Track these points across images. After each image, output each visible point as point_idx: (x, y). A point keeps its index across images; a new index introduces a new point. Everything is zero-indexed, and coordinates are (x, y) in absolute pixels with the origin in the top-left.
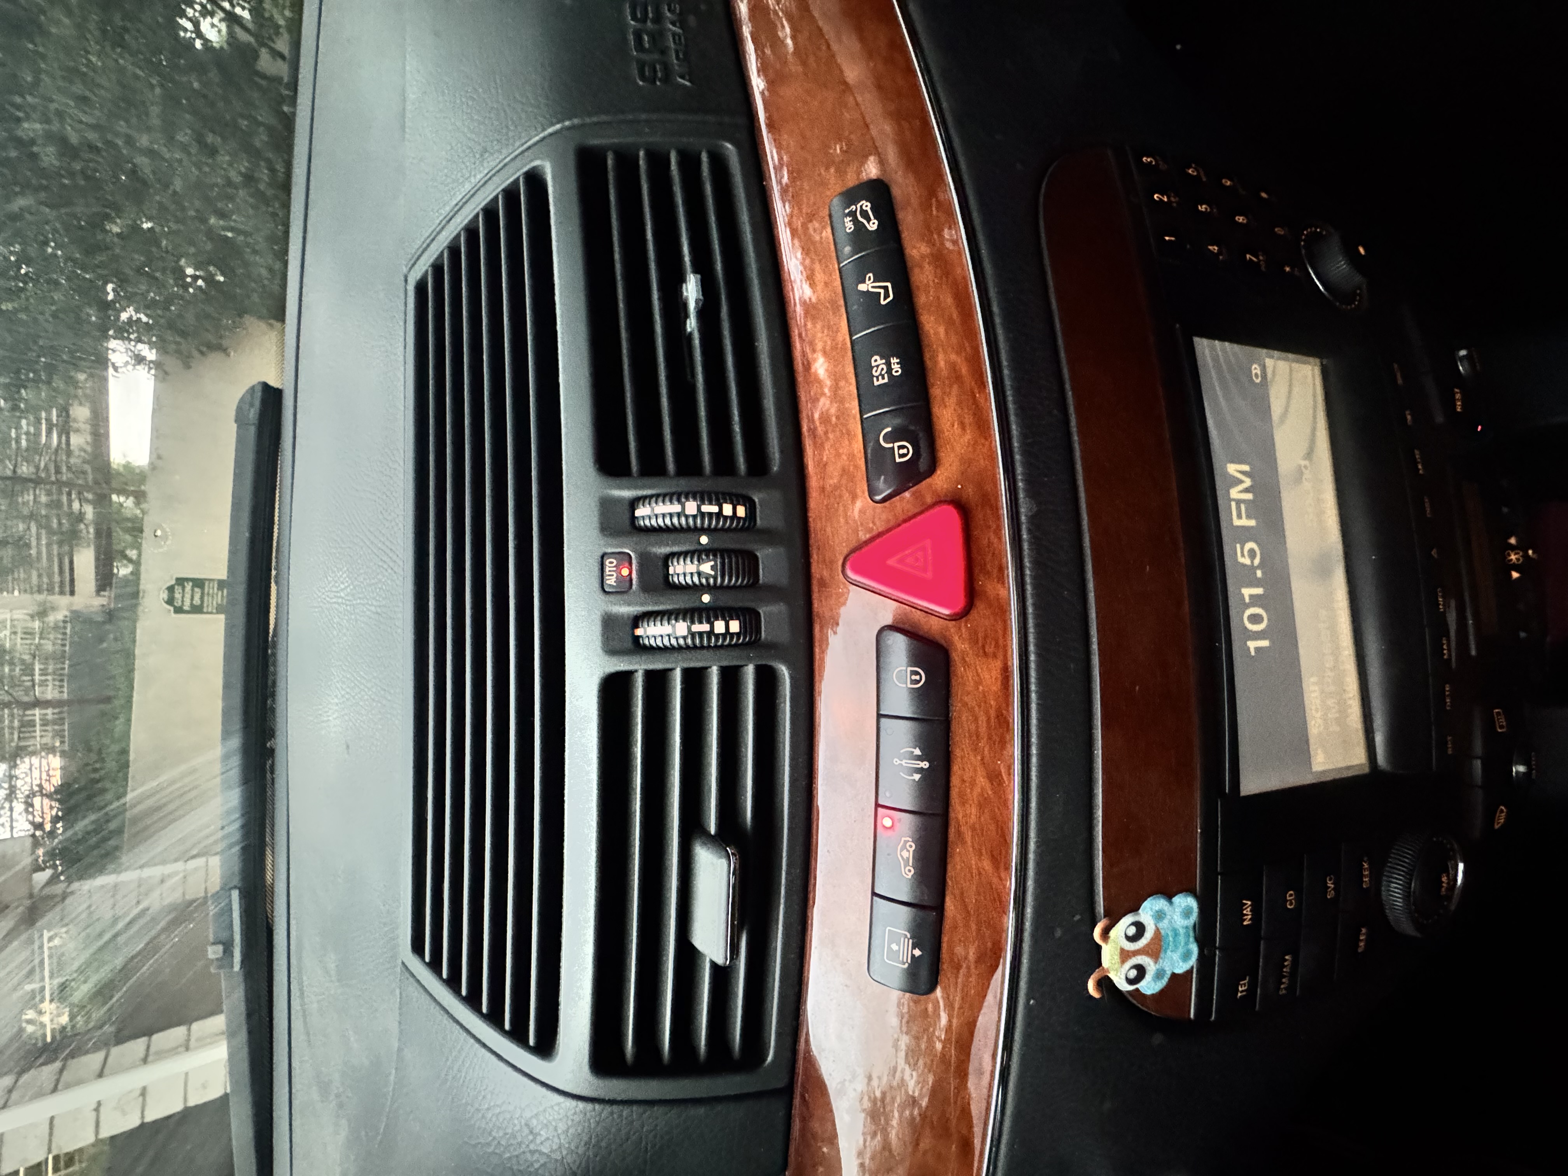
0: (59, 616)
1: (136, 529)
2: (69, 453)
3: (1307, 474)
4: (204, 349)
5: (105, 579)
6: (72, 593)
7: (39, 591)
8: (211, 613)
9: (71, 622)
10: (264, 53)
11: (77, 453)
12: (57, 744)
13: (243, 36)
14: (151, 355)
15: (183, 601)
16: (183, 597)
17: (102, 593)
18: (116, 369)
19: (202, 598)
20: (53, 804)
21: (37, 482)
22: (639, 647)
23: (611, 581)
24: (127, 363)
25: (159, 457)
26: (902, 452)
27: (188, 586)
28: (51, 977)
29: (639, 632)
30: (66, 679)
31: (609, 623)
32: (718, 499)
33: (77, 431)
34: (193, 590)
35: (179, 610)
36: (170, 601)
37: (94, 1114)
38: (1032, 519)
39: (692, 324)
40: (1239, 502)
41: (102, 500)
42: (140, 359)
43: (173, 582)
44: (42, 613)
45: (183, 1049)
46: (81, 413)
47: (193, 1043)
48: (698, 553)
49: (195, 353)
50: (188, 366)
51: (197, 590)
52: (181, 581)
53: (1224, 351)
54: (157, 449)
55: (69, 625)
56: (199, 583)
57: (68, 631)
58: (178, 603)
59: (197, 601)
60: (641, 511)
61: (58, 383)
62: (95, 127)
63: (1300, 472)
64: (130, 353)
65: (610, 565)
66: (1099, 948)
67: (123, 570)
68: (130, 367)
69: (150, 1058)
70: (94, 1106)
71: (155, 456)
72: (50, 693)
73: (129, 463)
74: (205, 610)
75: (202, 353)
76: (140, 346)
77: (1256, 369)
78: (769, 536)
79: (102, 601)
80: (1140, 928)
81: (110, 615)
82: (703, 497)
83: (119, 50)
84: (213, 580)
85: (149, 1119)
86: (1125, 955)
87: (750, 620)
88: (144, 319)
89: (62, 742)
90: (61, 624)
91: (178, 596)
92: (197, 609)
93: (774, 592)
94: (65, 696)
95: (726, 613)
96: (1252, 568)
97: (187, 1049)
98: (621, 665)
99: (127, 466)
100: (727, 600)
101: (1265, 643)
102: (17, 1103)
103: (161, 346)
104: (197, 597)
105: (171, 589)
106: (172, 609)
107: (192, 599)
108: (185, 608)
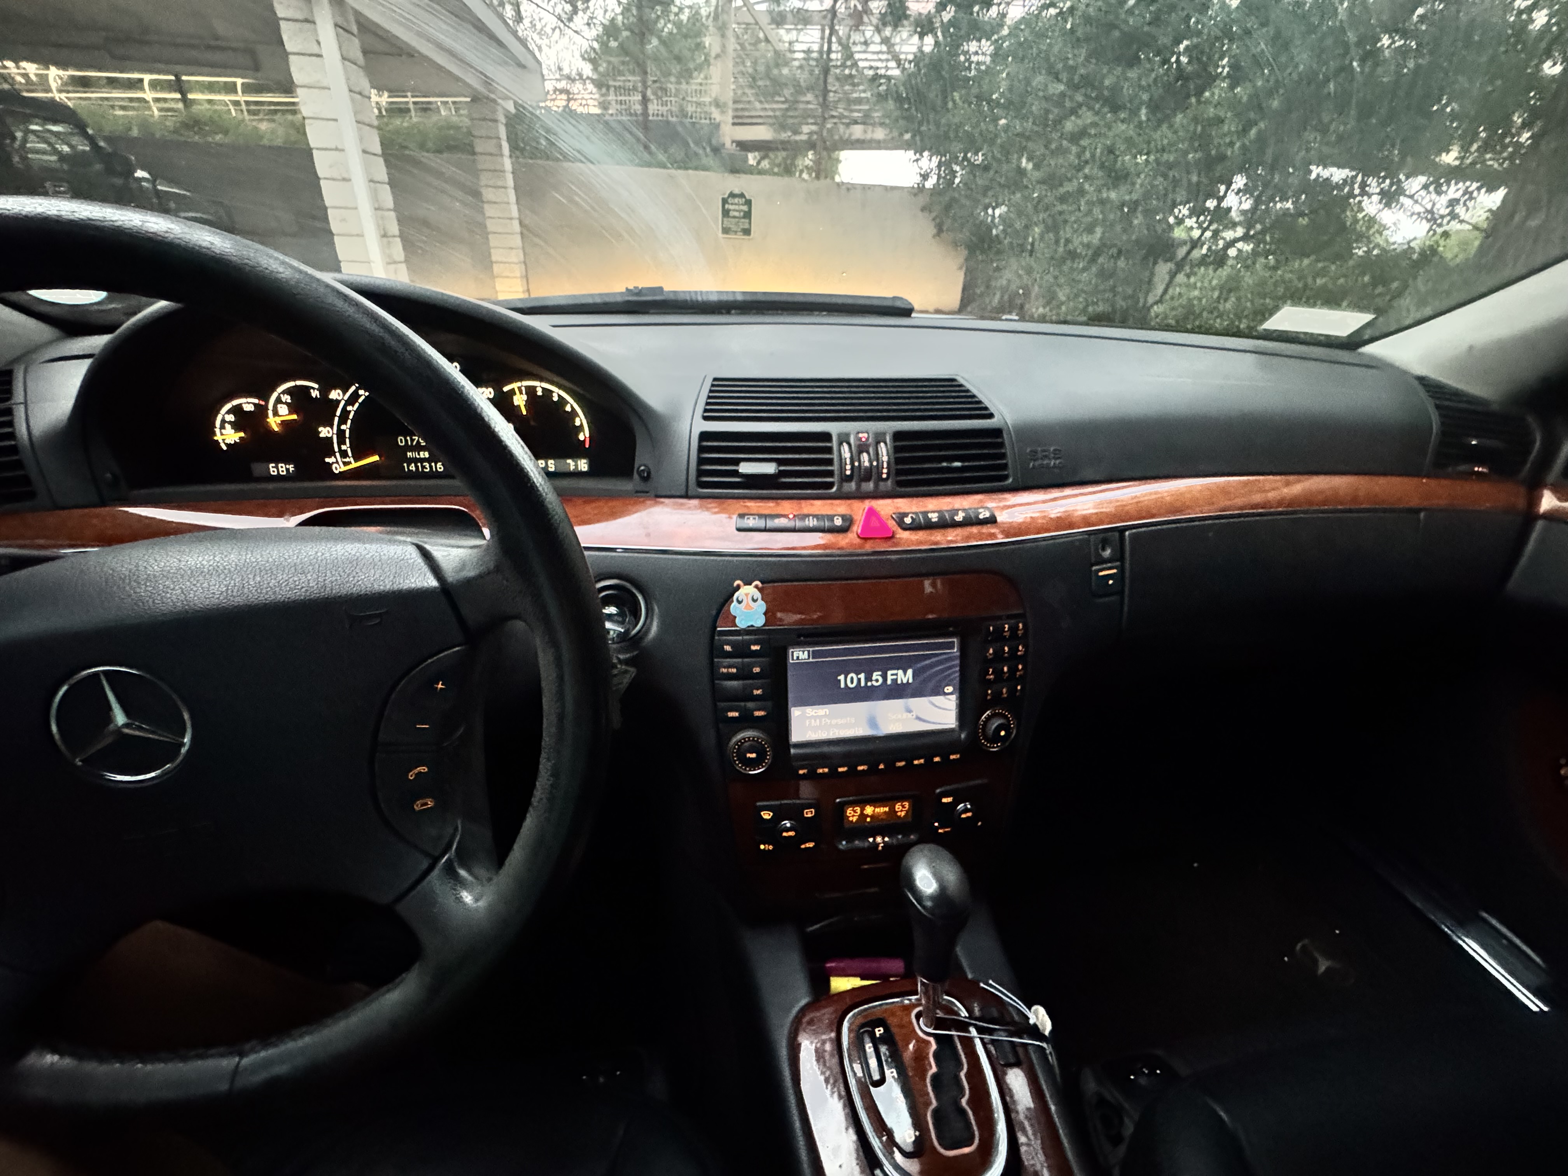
0: (716, 115)
1: (788, 170)
2: (848, 125)
3: (910, 715)
4: (938, 220)
5: (744, 146)
6: (734, 124)
7: (735, 102)
8: (722, 224)
9: (711, 124)
10: (1170, 266)
11: (848, 132)
12: (610, 112)
13: (1181, 252)
14: (930, 184)
15: (732, 204)
16: (736, 204)
17: (734, 145)
18: (917, 160)
19: (734, 217)
20: (561, 109)
21: (825, 104)
22: (840, 444)
23: (860, 435)
24: (921, 169)
25: (848, 189)
26: (908, 520)
27: (745, 208)
28: (415, 103)
29: (845, 444)
30: (665, 119)
31: (848, 435)
32: (888, 468)
33: (865, 132)
34: (742, 211)
35: (725, 201)
36: (732, 195)
37: (334, 147)
38: (890, 560)
39: (945, 464)
40: (896, 674)
41: (812, 146)
42: (925, 177)
43: (748, 197)
44: (717, 104)
45: (377, 206)
46: (880, 134)
47: (380, 213)
48: (870, 461)
49: (934, 214)
50: (923, 209)
51: (742, 214)
52: (749, 203)
53: (955, 672)
54: (855, 188)
55: (708, 121)
56: (748, 215)
57: (703, 121)
58: (730, 200)
59: (732, 214)
60: (882, 444)
61: (902, 122)
62: (1093, 156)
63: (909, 711)
64: (929, 171)
65: (866, 435)
66: (750, 584)
67: (752, 158)
68: (918, 171)
69: (372, 184)
70: (339, 147)
71: (849, 186)
72: (652, 108)
73: (840, 162)
74: (725, 219)
75: (934, 219)
76: (935, 177)
77: (949, 689)
78: (876, 486)
79: (728, 144)
80: (755, 601)
81: (716, 150)
82: (888, 463)
83: (1151, 173)
84: (750, 223)
85: (322, 182)
86: (747, 595)
87: (849, 479)
88: (957, 181)
89: (612, 115)
90: (708, 117)
91: (736, 200)
92: (726, 213)
93: (858, 486)
94: (651, 118)
95: (852, 469)
96: (871, 680)
97: (376, 209)
98: (834, 438)
99: (838, 161)
100: (856, 471)
101: (843, 686)
102: (353, 100)
103: (936, 192)
104: (736, 214)
105: (742, 195)
106: (726, 196)
107: (734, 210)
108: (727, 206)
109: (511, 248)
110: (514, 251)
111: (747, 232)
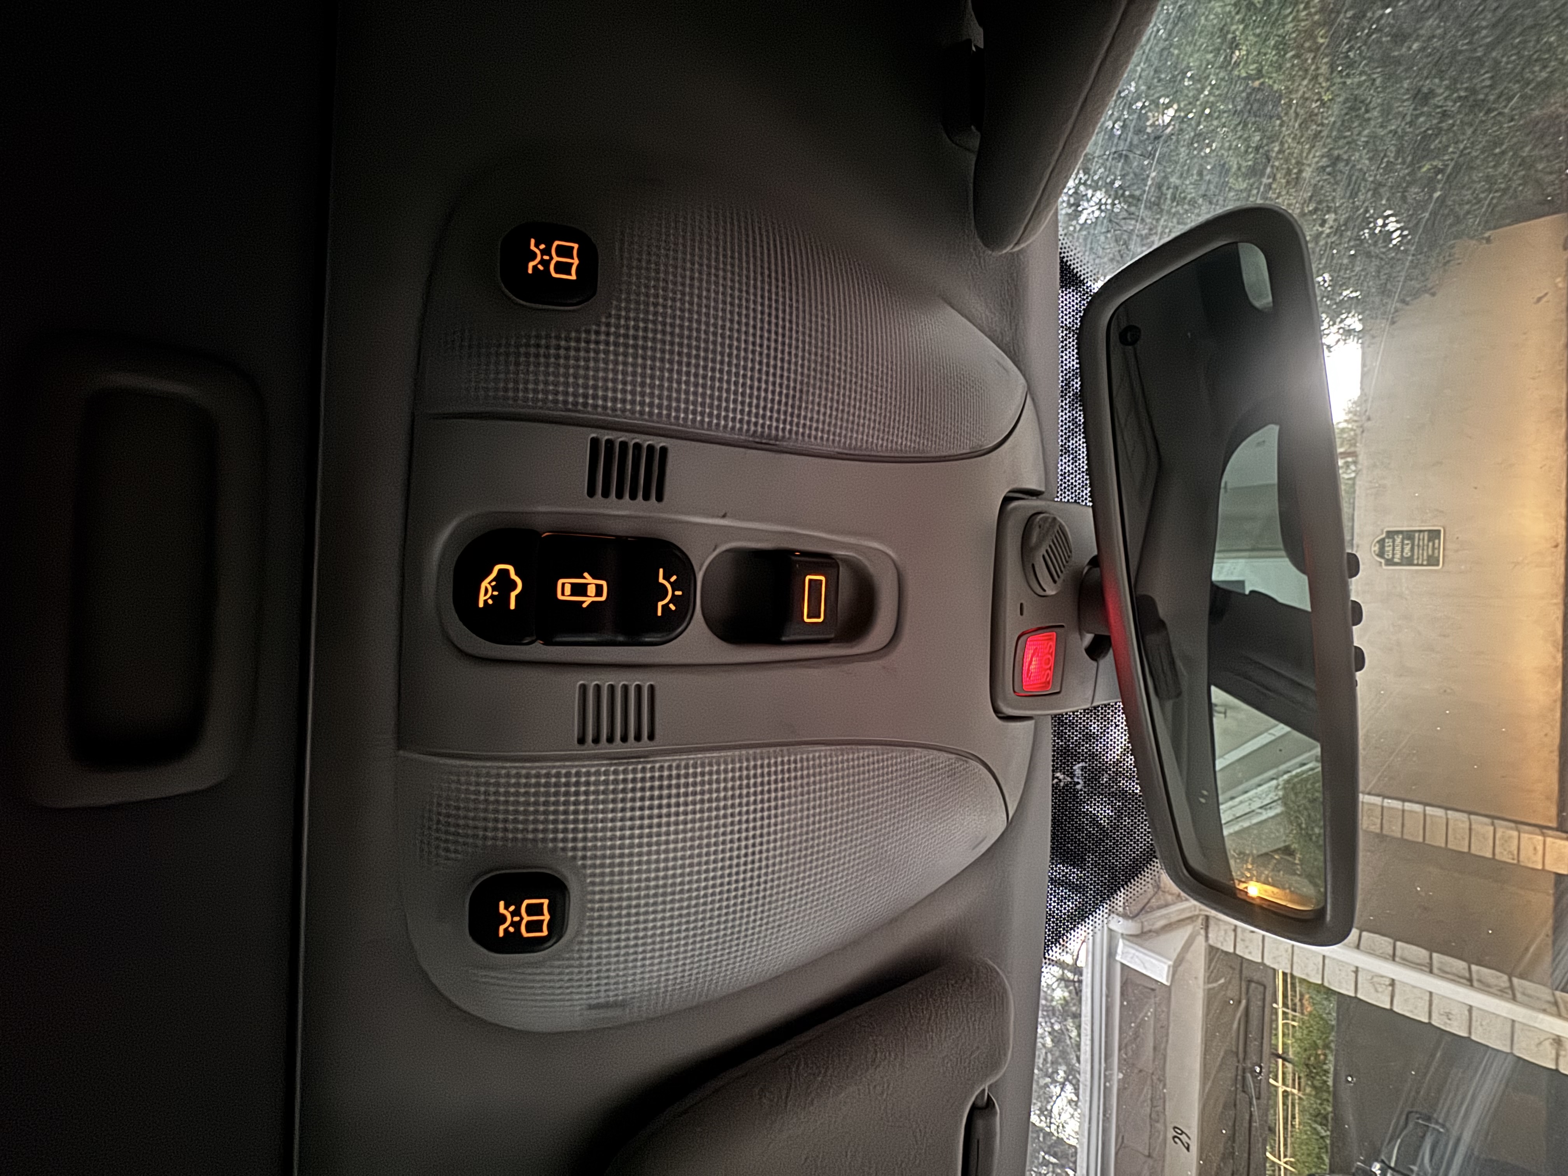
8: (1423, 565)
15: (1393, 554)
16: (1393, 550)
19: (1412, 550)
27: (1398, 539)
34: (1402, 542)
35: (1390, 562)
36: (1381, 554)
43: (1384, 535)
51: (1407, 542)
52: (1391, 534)
56: (1409, 535)
58: (1389, 556)
59: (1407, 553)
68: (1342, 342)
74: (1416, 562)
84: (1422, 531)
91: (1388, 548)
92: (1407, 561)
104: (1407, 549)
105: (1382, 542)
106: (1383, 561)
107: (1402, 551)
108: (1396, 560)
109: (1470, 829)
110: (1473, 827)
111: (1434, 535)
